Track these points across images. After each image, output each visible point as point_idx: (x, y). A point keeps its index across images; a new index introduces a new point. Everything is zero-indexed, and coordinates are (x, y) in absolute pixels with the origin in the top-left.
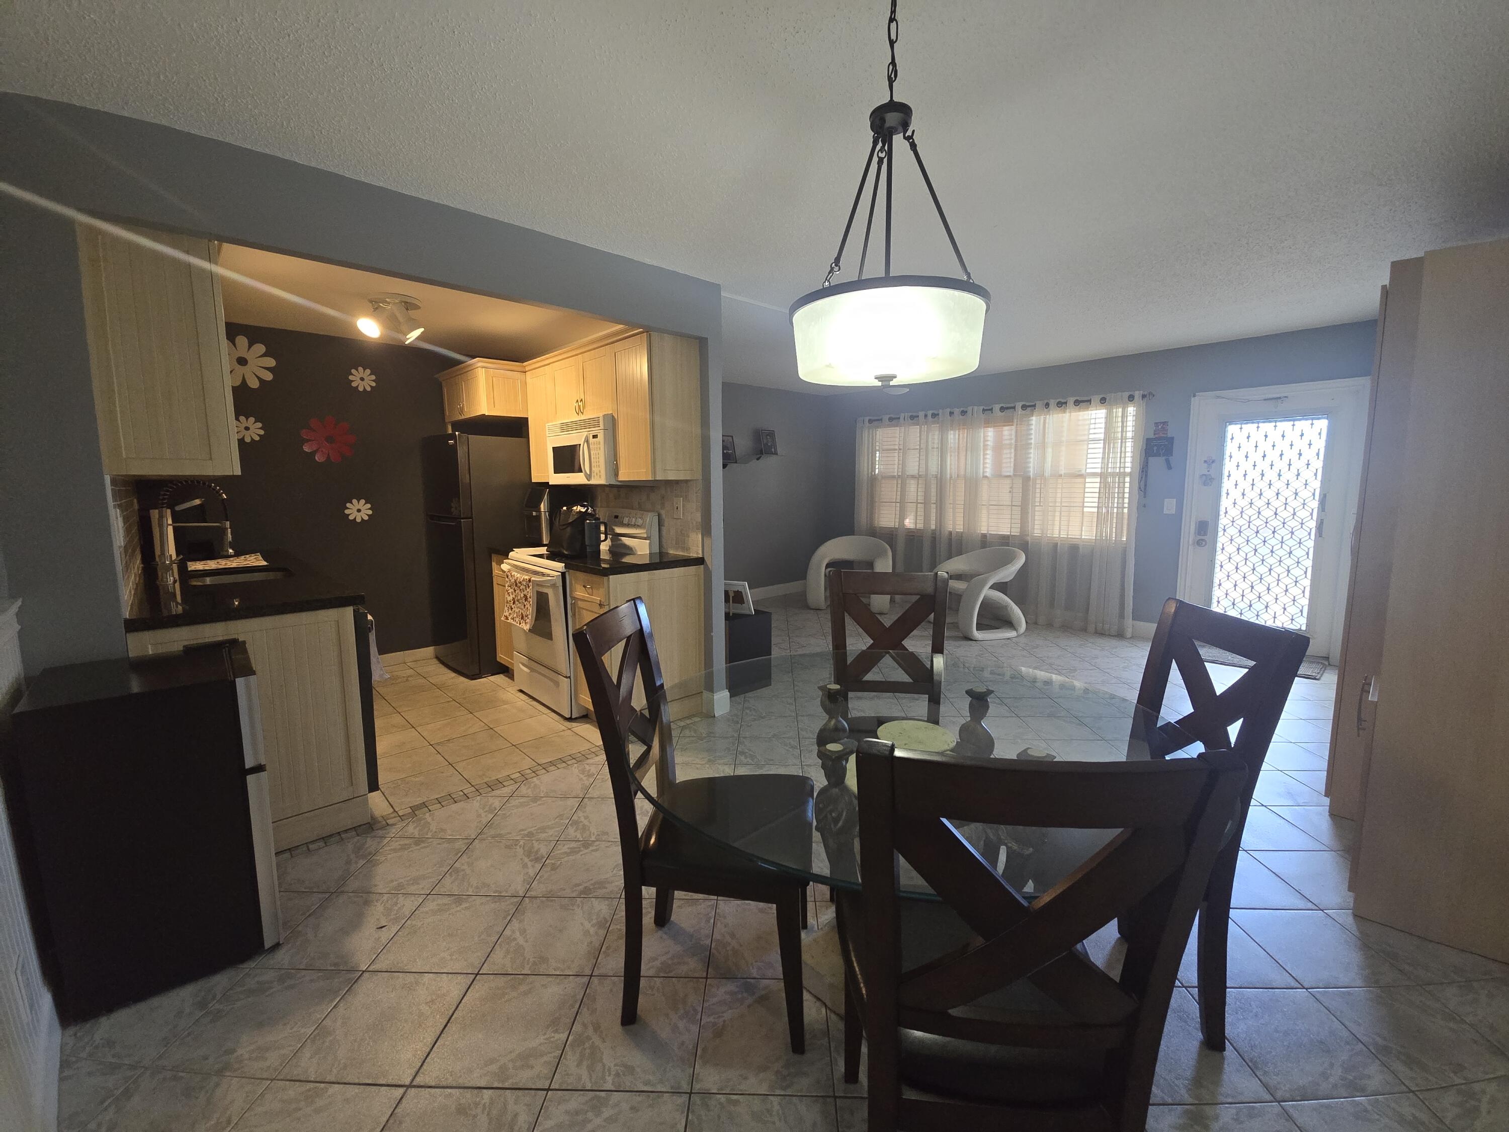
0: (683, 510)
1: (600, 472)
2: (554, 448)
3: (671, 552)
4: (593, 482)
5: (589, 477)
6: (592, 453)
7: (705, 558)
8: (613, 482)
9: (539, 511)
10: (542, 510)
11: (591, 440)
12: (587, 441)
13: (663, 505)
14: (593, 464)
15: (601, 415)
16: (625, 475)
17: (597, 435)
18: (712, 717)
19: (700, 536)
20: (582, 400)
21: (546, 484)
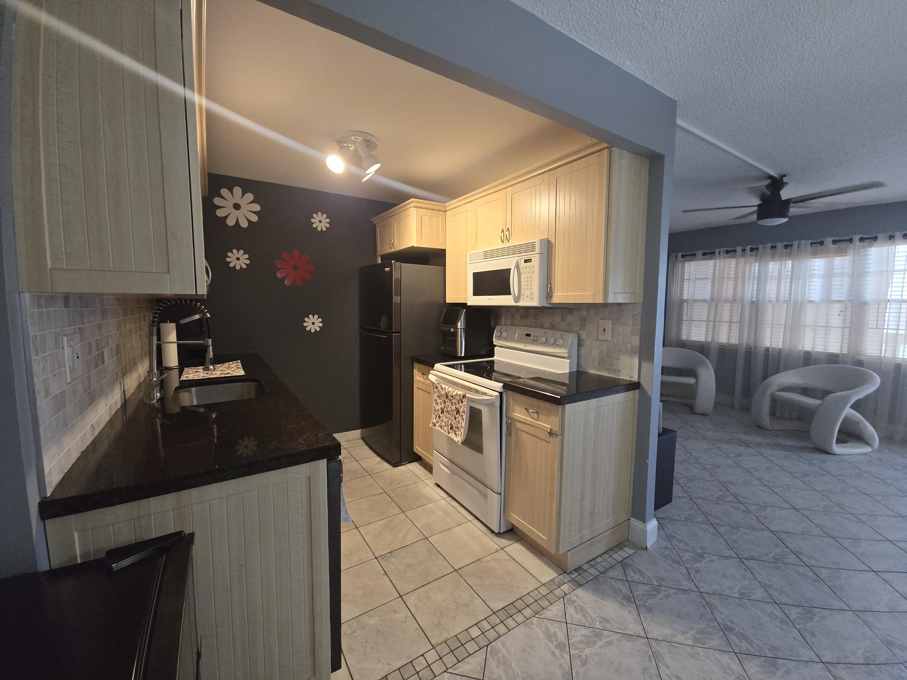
0: (613, 333)
1: (532, 294)
2: (474, 274)
3: (592, 371)
4: (521, 304)
5: (517, 299)
6: (522, 277)
7: (641, 382)
8: (546, 305)
9: (456, 328)
10: (459, 327)
11: (522, 264)
12: (517, 266)
13: (583, 327)
14: (523, 287)
15: (537, 240)
16: (558, 297)
17: (531, 259)
18: (643, 549)
19: (636, 361)
20: (508, 229)
21: (464, 305)
